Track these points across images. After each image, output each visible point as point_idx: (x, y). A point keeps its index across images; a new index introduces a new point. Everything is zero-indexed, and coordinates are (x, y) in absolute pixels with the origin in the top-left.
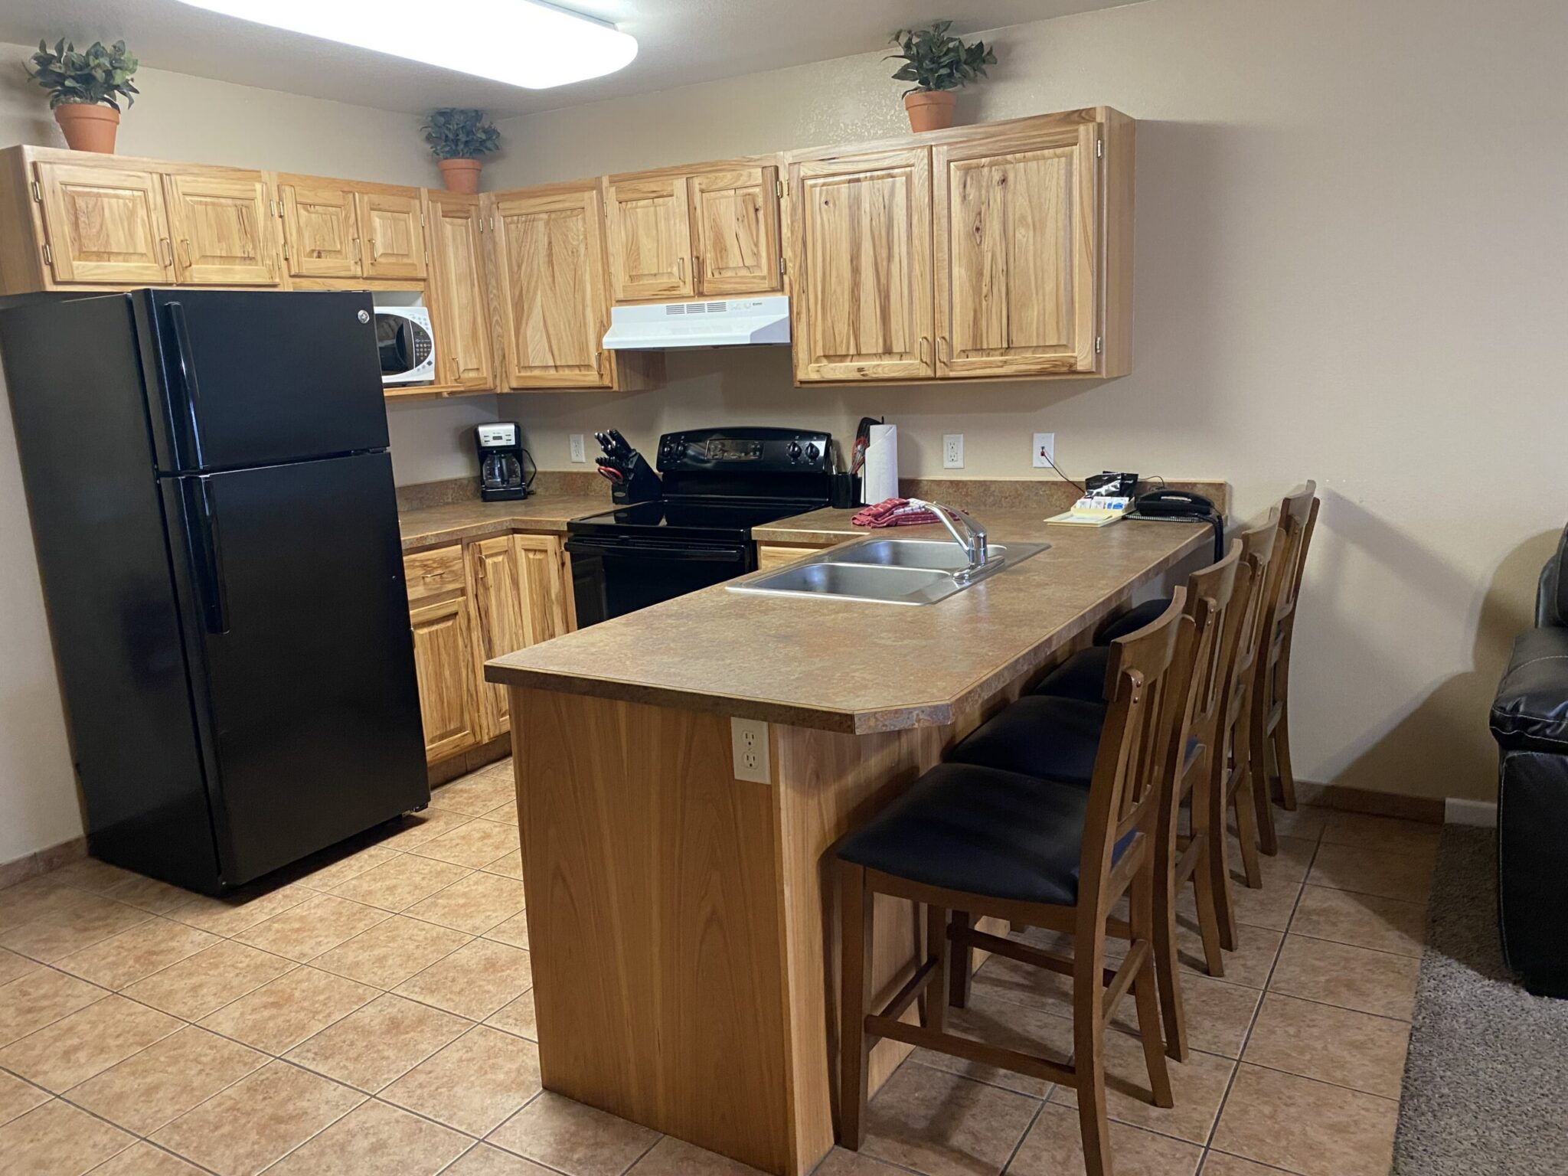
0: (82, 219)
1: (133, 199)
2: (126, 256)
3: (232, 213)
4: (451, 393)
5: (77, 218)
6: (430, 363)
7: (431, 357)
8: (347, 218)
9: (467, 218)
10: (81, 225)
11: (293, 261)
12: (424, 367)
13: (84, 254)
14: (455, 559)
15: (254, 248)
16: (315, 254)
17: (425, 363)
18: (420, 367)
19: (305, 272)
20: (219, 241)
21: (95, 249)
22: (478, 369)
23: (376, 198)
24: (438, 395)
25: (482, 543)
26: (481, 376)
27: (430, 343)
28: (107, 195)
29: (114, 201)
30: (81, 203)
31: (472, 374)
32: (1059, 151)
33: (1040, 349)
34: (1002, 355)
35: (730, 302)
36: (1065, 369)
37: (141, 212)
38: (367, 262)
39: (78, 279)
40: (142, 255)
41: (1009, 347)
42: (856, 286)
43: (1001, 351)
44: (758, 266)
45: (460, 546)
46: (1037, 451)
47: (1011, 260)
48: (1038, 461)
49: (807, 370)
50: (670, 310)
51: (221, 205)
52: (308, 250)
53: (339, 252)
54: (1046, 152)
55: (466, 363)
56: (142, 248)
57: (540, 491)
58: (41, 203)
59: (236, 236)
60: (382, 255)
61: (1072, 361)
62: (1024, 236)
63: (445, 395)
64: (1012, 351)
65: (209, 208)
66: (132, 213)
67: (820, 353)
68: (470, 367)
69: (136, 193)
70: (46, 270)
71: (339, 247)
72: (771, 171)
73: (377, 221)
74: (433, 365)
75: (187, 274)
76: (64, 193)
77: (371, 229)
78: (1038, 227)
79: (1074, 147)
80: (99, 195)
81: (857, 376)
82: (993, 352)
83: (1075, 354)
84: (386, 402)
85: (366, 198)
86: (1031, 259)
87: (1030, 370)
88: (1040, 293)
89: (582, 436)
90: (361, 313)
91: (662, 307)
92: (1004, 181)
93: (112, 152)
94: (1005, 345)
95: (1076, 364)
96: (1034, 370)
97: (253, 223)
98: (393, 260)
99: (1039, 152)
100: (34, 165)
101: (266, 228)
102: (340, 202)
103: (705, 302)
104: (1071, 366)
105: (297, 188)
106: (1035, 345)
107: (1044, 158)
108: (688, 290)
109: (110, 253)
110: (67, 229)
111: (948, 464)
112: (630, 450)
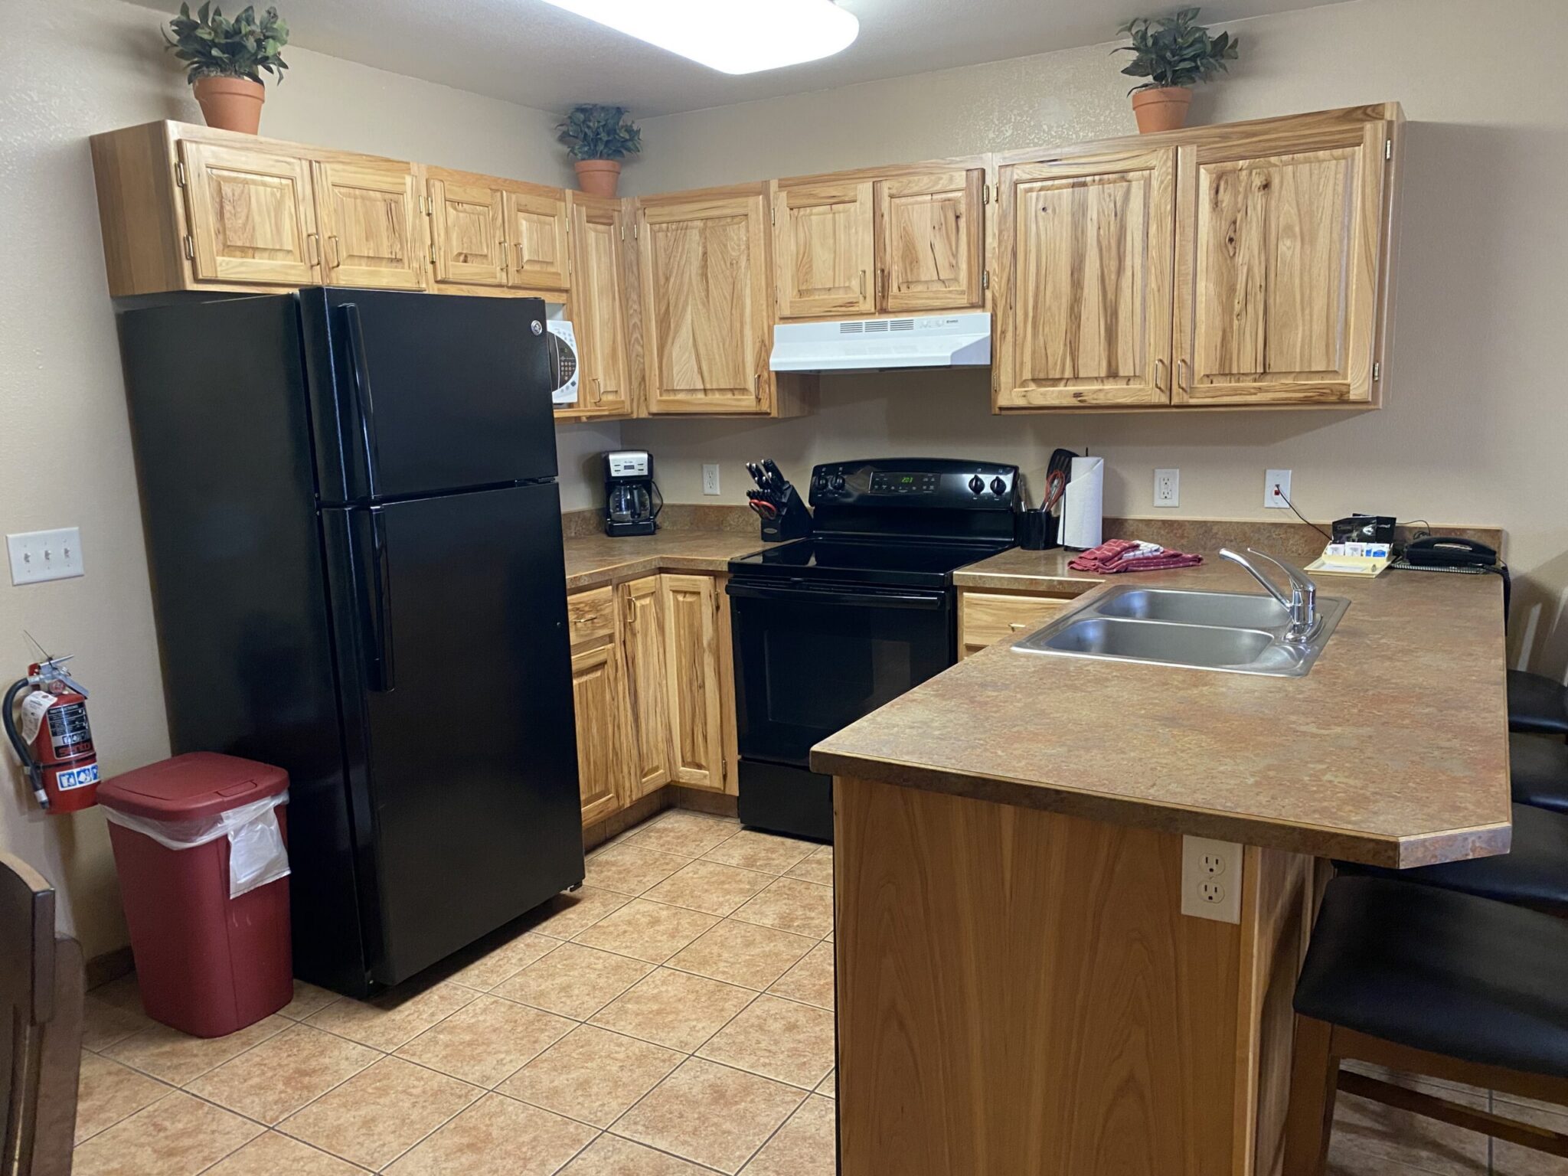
0: (228, 207)
1: (281, 188)
2: (272, 252)
3: (381, 208)
4: (590, 418)
5: (222, 207)
6: (573, 384)
7: (575, 377)
8: (494, 219)
9: (610, 224)
10: (227, 215)
11: (440, 265)
12: (567, 388)
13: (228, 249)
14: (606, 601)
15: (402, 248)
16: (462, 258)
17: (569, 383)
18: (564, 387)
19: (451, 278)
20: (367, 240)
21: (239, 244)
22: (616, 392)
23: (525, 199)
24: (578, 419)
25: (631, 583)
26: (619, 399)
27: (575, 361)
28: (254, 182)
29: (261, 189)
30: (227, 189)
31: (611, 397)
32: (1338, 152)
33: (1304, 375)
34: (1255, 380)
35: (917, 319)
36: (1333, 398)
37: (289, 203)
38: (513, 269)
39: (221, 276)
40: (289, 252)
41: (1265, 372)
42: (1076, 301)
43: (1254, 376)
44: (956, 280)
45: (610, 587)
46: (1270, 489)
47: (1272, 275)
48: (1271, 500)
49: (1009, 395)
50: (845, 329)
51: (370, 199)
52: (455, 253)
53: (486, 256)
54: (1321, 153)
55: (605, 386)
56: (288, 245)
57: (666, 525)
58: (184, 188)
59: (384, 234)
60: (528, 261)
61: (1344, 389)
62: (1289, 248)
63: (584, 419)
64: (1268, 377)
65: (359, 201)
66: (279, 206)
67: (1027, 375)
68: (609, 390)
69: (284, 181)
70: (187, 265)
71: (485, 251)
72: (976, 174)
73: (524, 225)
74: (576, 386)
75: (333, 274)
76: (210, 177)
77: (518, 233)
78: (1308, 238)
79: (1357, 148)
80: (245, 182)
81: (1074, 402)
82: (1245, 378)
83: (1348, 381)
84: (556, 423)
85: (514, 197)
86: (1297, 273)
87: (1290, 399)
88: (1307, 312)
89: (718, 466)
90: (534, 323)
91: (837, 324)
92: (1266, 186)
93: (255, 133)
94: (1260, 370)
95: (1349, 392)
96: (1295, 399)
97: (402, 221)
98: (537, 268)
99: (1311, 154)
100: (179, 143)
101: (414, 228)
102: (488, 201)
103: (888, 319)
104: (1342, 395)
105: (446, 183)
106: (1297, 370)
107: (1320, 161)
108: (868, 305)
109: (255, 249)
110: (212, 219)
111: (1158, 502)
112: (784, 482)
